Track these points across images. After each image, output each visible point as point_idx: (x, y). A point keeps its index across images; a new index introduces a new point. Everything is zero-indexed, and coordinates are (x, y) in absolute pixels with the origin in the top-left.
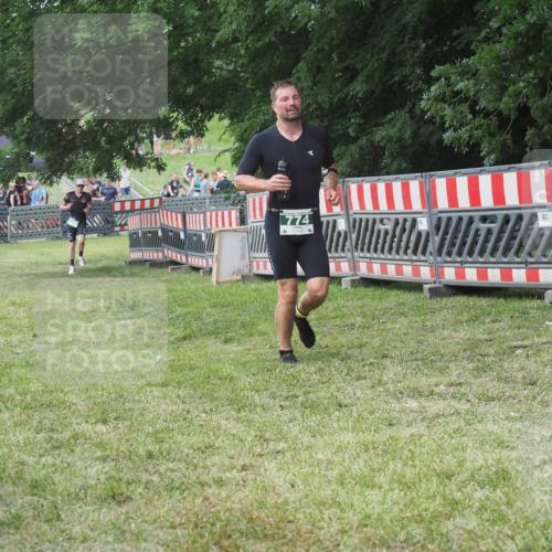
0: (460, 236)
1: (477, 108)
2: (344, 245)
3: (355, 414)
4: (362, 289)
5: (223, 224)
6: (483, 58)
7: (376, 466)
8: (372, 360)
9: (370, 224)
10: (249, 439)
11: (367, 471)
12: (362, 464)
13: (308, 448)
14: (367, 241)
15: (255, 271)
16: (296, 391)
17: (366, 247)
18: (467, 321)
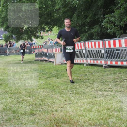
0: (111, 54)
1: (115, 25)
2: (85, 56)
3: (87, 95)
4: (89, 66)
5: (57, 52)
6: (117, 13)
7: (92, 107)
8: (91, 83)
9: (91, 51)
10: (63, 101)
11: (90, 108)
12: (89, 106)
13: (76, 103)
14: (90, 55)
15: (64, 62)
16: (74, 90)
17: (90, 57)
18: (113, 74)
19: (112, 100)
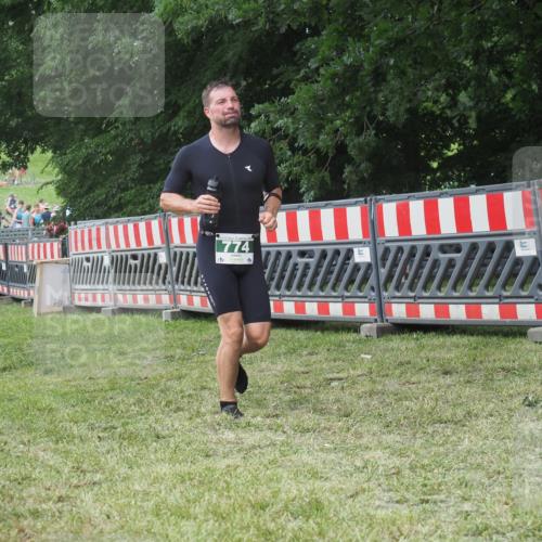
0: (279, 270)
1: (296, 145)
2: (165, 278)
3: (172, 446)
4: (182, 321)
5: (45, 257)
6: (301, 96)
7: (192, 497)
8: (191, 392)
10: (66, 471)
11: (182, 502)
12: (178, 495)
13: (125, 479)
14: (187, 274)
15: (77, 303)
16: (115, 423)
17: (186, 280)
18: (285, 354)
19: (279, 466)
